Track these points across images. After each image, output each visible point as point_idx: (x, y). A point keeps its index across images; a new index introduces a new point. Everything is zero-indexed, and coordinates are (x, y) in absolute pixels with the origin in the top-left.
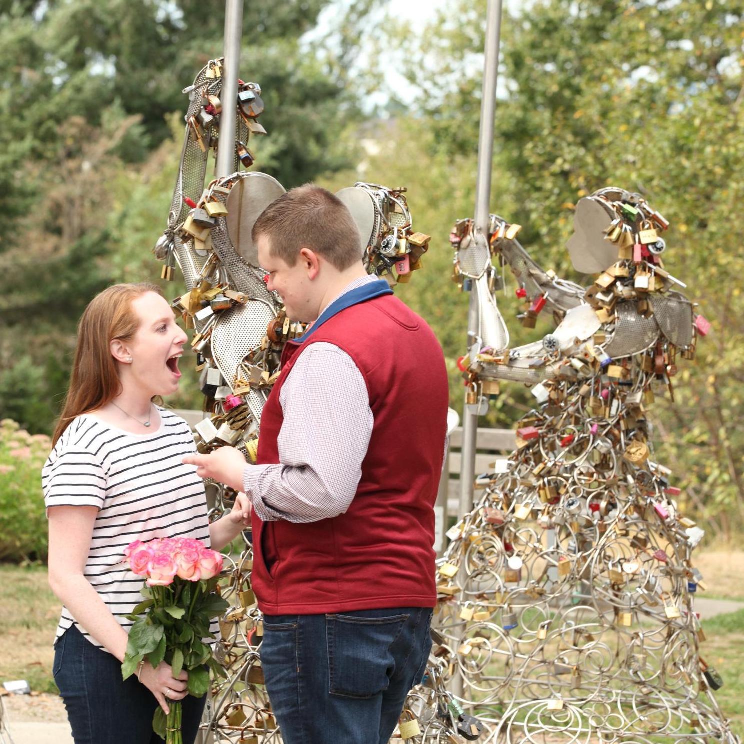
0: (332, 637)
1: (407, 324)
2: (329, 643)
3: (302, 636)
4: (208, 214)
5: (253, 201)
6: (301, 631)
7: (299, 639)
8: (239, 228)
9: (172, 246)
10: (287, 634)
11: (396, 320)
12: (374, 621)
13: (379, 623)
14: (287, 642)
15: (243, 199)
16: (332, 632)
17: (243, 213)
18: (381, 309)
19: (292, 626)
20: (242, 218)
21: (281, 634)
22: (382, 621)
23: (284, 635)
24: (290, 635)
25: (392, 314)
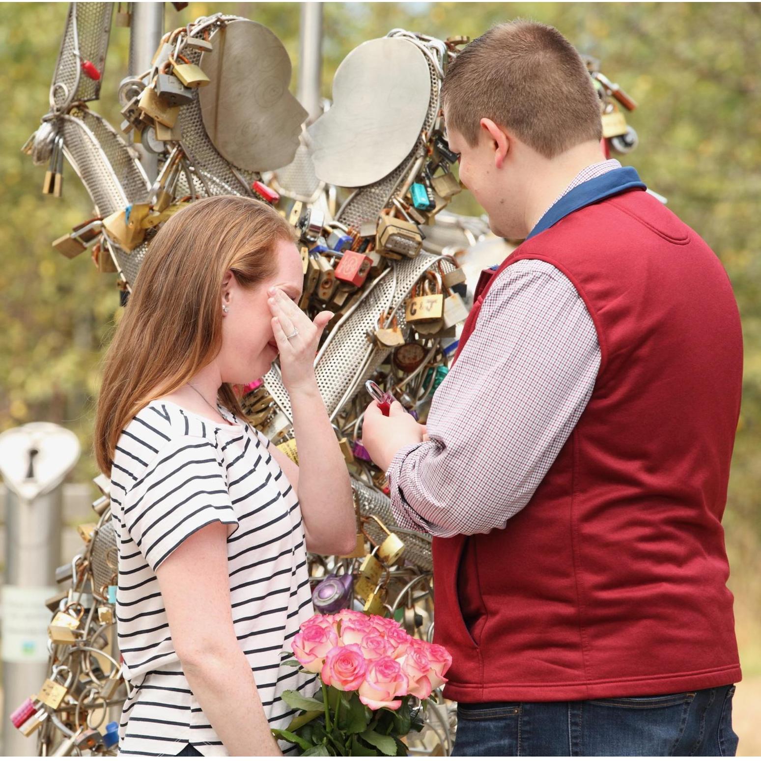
0: (579, 728)
1: (669, 233)
2: (574, 738)
3: (527, 728)
4: (181, 83)
5: (239, 63)
6: (526, 719)
7: (523, 732)
8: (217, 106)
9: (61, 141)
10: (502, 724)
11: (652, 228)
12: (644, 704)
13: (652, 706)
14: (501, 737)
15: (225, 59)
16: (578, 720)
17: (223, 81)
18: (626, 211)
19: (511, 712)
20: (222, 90)
21: (492, 725)
22: (656, 703)
23: (496, 727)
24: (508, 725)
25: (646, 219)
